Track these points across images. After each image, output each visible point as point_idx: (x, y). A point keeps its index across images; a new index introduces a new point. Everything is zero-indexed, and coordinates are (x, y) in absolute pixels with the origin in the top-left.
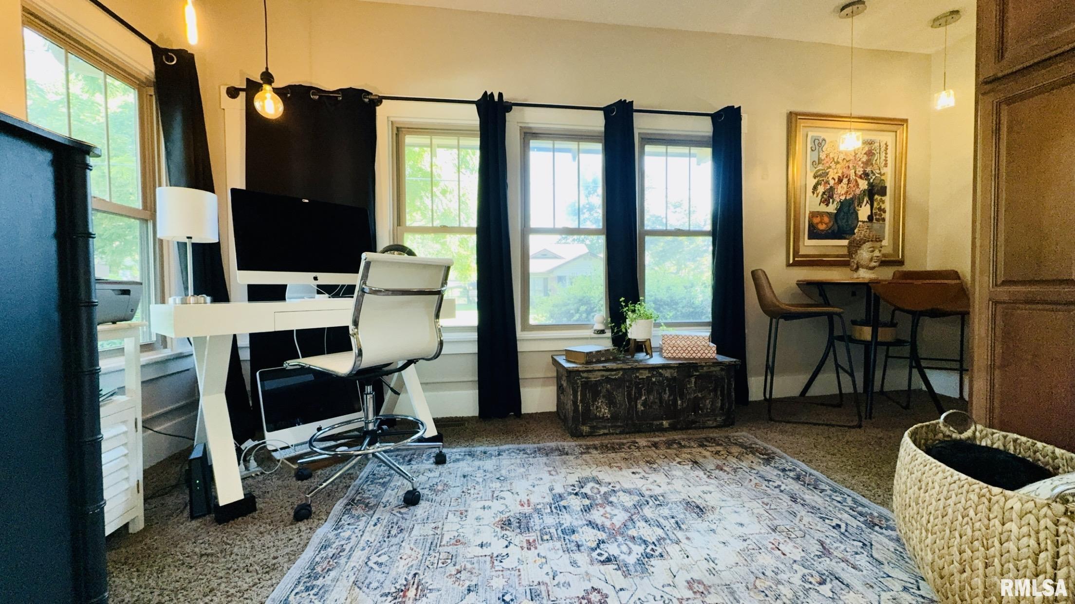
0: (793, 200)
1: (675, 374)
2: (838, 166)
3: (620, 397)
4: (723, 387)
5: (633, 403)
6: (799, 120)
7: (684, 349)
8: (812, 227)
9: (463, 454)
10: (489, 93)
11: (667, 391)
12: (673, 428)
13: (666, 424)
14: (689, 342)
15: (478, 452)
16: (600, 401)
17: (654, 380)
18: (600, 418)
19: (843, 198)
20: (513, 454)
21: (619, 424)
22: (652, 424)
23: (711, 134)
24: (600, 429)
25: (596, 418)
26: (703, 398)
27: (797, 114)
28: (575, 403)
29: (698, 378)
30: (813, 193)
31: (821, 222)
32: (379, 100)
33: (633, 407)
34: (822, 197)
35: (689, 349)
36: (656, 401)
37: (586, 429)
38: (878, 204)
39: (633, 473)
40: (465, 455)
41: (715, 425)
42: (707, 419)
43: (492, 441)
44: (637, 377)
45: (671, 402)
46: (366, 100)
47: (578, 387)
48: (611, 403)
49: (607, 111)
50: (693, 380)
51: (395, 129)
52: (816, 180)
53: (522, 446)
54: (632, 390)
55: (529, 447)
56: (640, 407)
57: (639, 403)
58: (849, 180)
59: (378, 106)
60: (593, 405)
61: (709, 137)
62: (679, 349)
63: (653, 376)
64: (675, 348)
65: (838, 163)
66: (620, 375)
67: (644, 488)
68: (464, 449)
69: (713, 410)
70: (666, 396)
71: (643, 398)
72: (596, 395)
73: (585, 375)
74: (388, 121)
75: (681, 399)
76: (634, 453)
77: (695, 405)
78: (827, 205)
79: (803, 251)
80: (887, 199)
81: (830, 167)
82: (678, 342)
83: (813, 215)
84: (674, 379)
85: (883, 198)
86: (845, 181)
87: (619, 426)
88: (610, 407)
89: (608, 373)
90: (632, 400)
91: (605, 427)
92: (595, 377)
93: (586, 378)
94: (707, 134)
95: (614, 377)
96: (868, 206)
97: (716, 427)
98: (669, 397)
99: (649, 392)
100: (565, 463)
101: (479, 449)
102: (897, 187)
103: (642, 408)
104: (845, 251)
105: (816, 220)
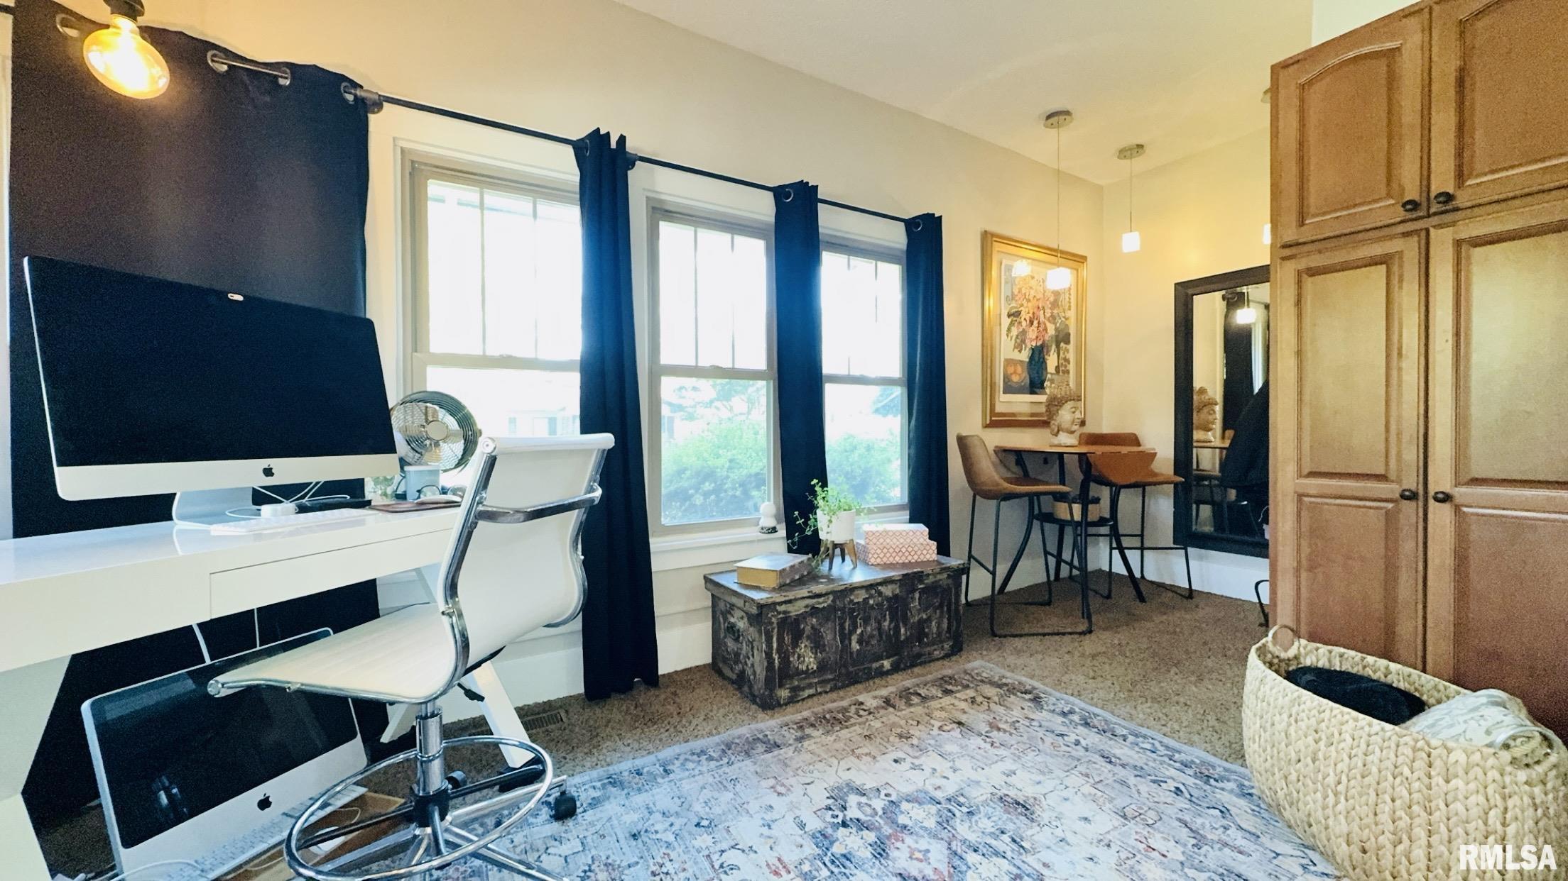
0: (989, 345)
1: (898, 591)
2: (1030, 304)
3: (829, 635)
4: (950, 599)
5: (847, 642)
6: (994, 243)
7: (897, 550)
8: (1007, 379)
9: (598, 784)
10: (602, 132)
11: (888, 617)
12: (896, 669)
13: (887, 664)
14: (902, 541)
15: (625, 774)
16: (803, 645)
17: (871, 602)
18: (803, 672)
19: (1034, 344)
20: (690, 765)
21: (830, 677)
22: (870, 669)
23: (904, 247)
24: (803, 689)
25: (798, 673)
26: (929, 620)
27: (993, 235)
28: (769, 655)
29: (922, 591)
30: (1008, 335)
31: (1015, 372)
32: (378, 104)
33: (846, 648)
34: (1016, 342)
35: (904, 550)
36: (874, 633)
37: (784, 693)
38: (1064, 353)
39: (896, 761)
40: (604, 786)
41: (943, 653)
42: (933, 648)
43: (636, 745)
44: (851, 601)
45: (892, 633)
46: (350, 98)
47: (773, 629)
48: (818, 645)
49: (779, 193)
50: (917, 595)
51: (408, 165)
52: (1010, 320)
53: (697, 745)
54: (845, 622)
55: (709, 742)
56: (855, 646)
57: (854, 638)
58: (1039, 323)
59: (373, 113)
60: (794, 653)
61: (901, 250)
62: (891, 550)
63: (871, 596)
64: (885, 550)
65: (1029, 301)
66: (829, 602)
67: (930, 789)
68: (595, 774)
69: (939, 634)
70: (886, 624)
71: (859, 631)
72: (797, 637)
73: (781, 608)
74: (395, 145)
75: (905, 625)
76: (872, 723)
77: (920, 632)
78: (1020, 351)
79: (999, 409)
80: (1071, 347)
81: (1022, 305)
82: (888, 541)
83: (1009, 362)
84: (896, 596)
85: (1068, 347)
86: (1036, 323)
87: (829, 681)
88: (816, 653)
89: (815, 601)
90: (845, 637)
91: (810, 686)
92: (796, 609)
93: (784, 612)
94: (898, 246)
95: (821, 606)
96: (1056, 355)
97: (943, 658)
98: (890, 624)
99: (866, 621)
100: (786, 765)
101: (624, 767)
102: (1079, 331)
103: (858, 647)
104: (1043, 409)
105: (1011, 370)
